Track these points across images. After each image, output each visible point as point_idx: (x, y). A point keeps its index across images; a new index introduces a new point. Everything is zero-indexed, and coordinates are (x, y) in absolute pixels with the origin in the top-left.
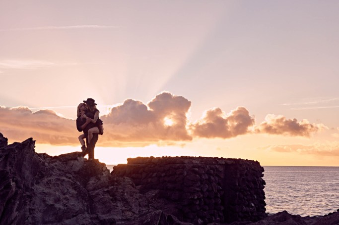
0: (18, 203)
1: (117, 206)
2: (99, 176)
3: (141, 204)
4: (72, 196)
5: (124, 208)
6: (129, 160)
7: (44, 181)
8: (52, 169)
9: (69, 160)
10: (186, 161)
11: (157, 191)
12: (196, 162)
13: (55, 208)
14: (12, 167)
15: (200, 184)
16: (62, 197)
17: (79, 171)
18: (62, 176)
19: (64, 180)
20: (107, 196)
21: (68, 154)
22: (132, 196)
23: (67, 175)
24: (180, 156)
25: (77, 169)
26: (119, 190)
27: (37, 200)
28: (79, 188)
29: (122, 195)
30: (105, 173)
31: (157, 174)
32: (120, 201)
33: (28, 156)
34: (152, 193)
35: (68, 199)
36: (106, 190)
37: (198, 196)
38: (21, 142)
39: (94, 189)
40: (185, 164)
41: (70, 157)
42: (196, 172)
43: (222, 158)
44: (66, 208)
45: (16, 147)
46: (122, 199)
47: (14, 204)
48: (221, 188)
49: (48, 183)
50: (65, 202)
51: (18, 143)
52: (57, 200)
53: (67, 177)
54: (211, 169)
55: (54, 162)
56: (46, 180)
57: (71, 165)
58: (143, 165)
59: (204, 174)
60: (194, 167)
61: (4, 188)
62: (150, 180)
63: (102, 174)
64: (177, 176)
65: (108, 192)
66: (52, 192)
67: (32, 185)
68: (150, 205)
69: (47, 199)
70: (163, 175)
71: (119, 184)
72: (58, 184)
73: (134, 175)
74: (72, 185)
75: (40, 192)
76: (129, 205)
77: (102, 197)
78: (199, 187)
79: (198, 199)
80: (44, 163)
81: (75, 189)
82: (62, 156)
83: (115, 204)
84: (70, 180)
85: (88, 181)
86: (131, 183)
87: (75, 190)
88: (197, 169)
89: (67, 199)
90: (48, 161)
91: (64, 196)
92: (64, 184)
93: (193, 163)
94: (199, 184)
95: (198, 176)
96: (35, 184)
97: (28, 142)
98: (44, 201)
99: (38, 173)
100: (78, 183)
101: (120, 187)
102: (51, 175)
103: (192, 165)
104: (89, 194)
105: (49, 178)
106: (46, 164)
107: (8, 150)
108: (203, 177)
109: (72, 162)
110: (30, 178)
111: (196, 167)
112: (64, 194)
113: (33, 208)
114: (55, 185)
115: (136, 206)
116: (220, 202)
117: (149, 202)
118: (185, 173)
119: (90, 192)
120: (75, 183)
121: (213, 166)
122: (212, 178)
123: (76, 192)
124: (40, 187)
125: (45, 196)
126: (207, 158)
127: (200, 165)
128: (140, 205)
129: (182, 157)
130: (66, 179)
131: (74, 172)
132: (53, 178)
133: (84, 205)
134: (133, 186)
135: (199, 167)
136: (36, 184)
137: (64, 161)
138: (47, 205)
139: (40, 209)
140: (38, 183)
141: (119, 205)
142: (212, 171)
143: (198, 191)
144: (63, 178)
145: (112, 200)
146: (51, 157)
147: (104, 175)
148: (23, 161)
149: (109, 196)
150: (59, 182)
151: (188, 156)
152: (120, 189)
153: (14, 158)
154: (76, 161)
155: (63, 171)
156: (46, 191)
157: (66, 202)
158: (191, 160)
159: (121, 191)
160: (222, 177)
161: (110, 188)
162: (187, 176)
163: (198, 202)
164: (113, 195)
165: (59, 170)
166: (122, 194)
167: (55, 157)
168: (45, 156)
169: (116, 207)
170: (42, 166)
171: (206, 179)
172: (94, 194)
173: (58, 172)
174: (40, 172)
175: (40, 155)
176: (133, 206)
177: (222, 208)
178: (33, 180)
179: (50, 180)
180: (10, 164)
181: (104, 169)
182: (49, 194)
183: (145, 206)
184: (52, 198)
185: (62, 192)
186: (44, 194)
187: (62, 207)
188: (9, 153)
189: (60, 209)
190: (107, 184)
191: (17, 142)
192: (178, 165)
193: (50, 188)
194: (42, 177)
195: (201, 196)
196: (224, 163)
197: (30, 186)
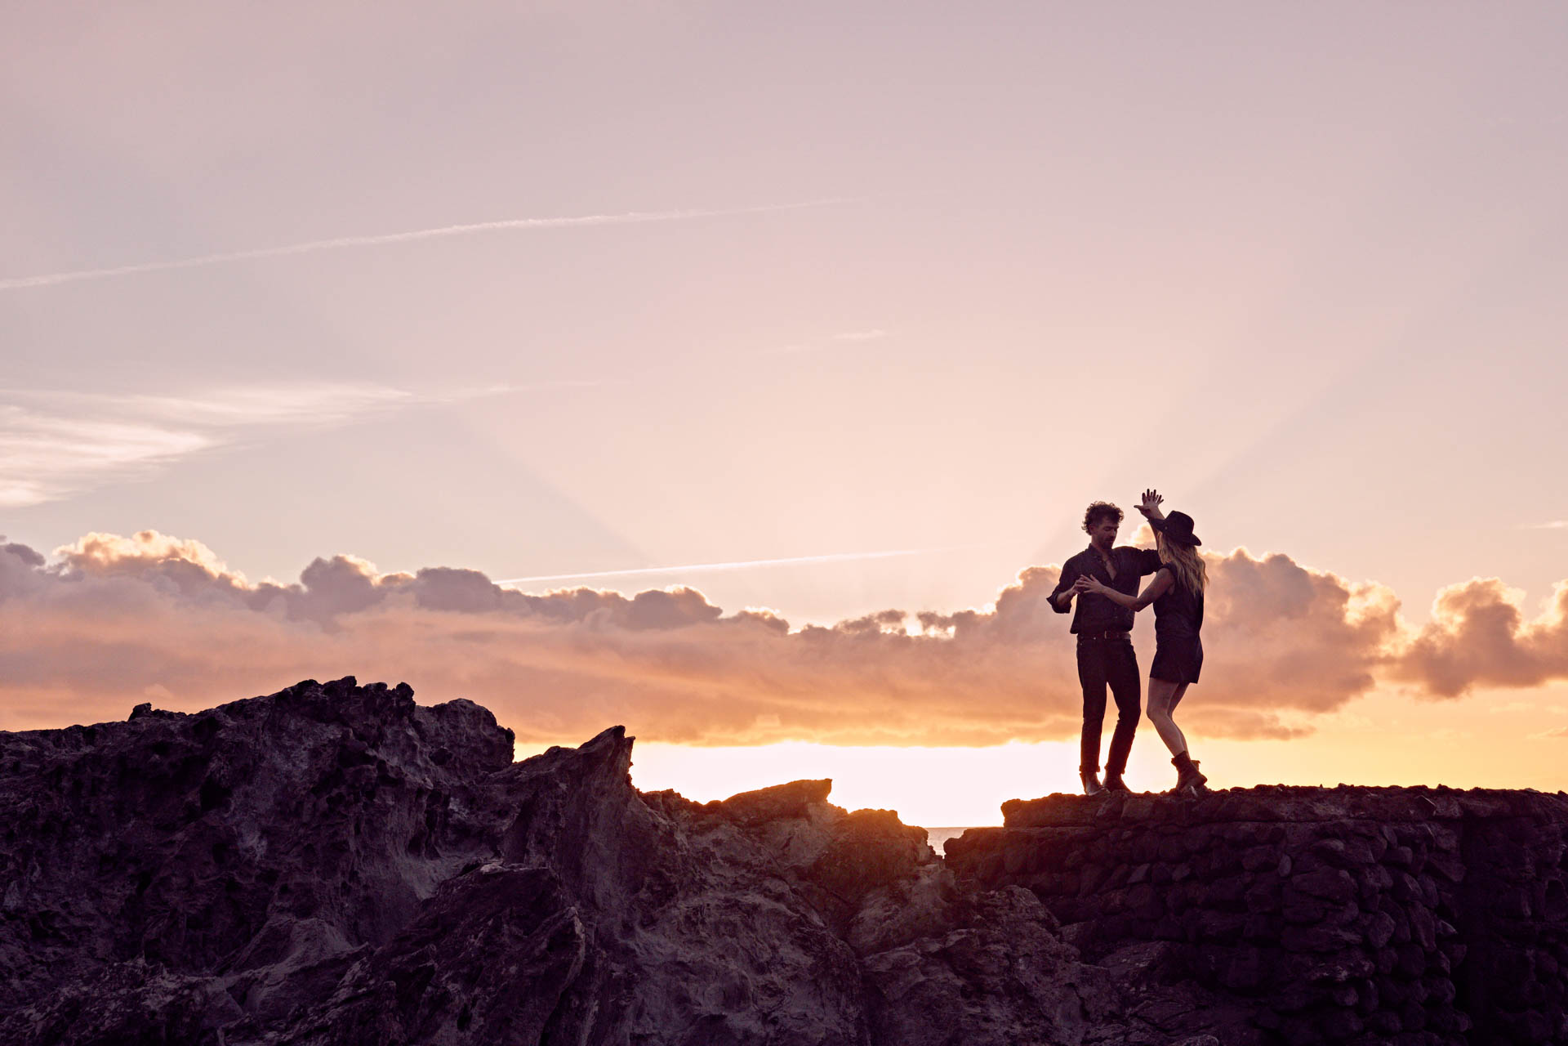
0: (596, 1009)
1: (987, 1019)
2: (904, 884)
3: (1090, 1007)
4: (794, 978)
5: (1018, 1028)
6: (1010, 808)
7: (675, 912)
8: (705, 858)
9: (772, 818)
10: (1285, 809)
11: (1156, 948)
12: (1332, 810)
13: (728, 1032)
14: (549, 855)
15: (1356, 912)
16: (754, 980)
17: (817, 865)
18: (746, 887)
19: (755, 907)
20: (943, 975)
21: (766, 791)
22: (1049, 972)
23: (768, 883)
24: (1249, 785)
25: (807, 859)
26: (993, 947)
27: (653, 996)
28: (822, 941)
29: (1009, 969)
30: (929, 873)
31: (1148, 873)
32: (999, 996)
33: (604, 803)
34: (1133, 959)
35: (781, 992)
36: (935, 947)
37: (1349, 968)
38: (576, 746)
39: (885, 945)
40: (1280, 819)
41: (778, 806)
42: (1335, 860)
43: (1443, 790)
44: (771, 1030)
45: (561, 769)
46: (1006, 986)
47: (581, 1013)
48: (1452, 929)
49: (693, 920)
50: (767, 1002)
51: (566, 750)
52: (736, 997)
53: (766, 892)
54: (1404, 840)
55: (710, 828)
56: (682, 907)
57: (781, 838)
58: (1080, 831)
59: (1370, 865)
60: (1323, 834)
61: (550, 948)
62: (1117, 898)
63: (917, 878)
64: (1248, 880)
65: (944, 956)
66: (711, 960)
67: (628, 930)
68: (1129, 1011)
69: (692, 993)
70: (1179, 873)
71: (993, 919)
72: (735, 926)
73: (1041, 879)
74: (790, 926)
75: (661, 960)
76: (1041, 1016)
77: (922, 978)
78: (1351, 926)
79: (1350, 980)
80: (671, 833)
81: (804, 943)
82: (742, 801)
83: (978, 1010)
84: (782, 907)
85: (855, 909)
86: (1041, 914)
87: (806, 949)
88: (1339, 845)
89: (773, 991)
90: (684, 826)
91: (761, 979)
92: (758, 925)
93: (1317, 819)
94: (1352, 911)
95: (1345, 874)
96: (638, 929)
97: (609, 746)
98: (682, 1000)
99: (647, 880)
100: (816, 919)
101: (996, 932)
102: (701, 886)
103: (1312, 825)
104: (862, 965)
105: (695, 901)
106: (680, 837)
107: (531, 780)
108: (1371, 881)
109: (787, 827)
110: (615, 902)
111: (1336, 836)
112: (761, 969)
113: (638, 1031)
114: (722, 928)
115: (1067, 1017)
116: (1450, 997)
117: (1126, 1001)
118: (1286, 865)
119: (868, 960)
120: (804, 921)
121: (1410, 829)
122: (1413, 885)
123: (808, 961)
124: (662, 940)
125: (686, 980)
126: (1378, 789)
127: (1349, 822)
128: (1085, 1015)
129: (1260, 788)
130: (767, 904)
131: (797, 869)
132: (711, 899)
133: (845, 1017)
134: (1051, 929)
135: (1345, 834)
136: (643, 926)
137: (751, 824)
138: (694, 1019)
139: (666, 1033)
140: (649, 923)
141: (995, 1012)
142: (1407, 851)
143: (1349, 945)
144: (753, 898)
145: (963, 992)
146: (696, 806)
147: (925, 881)
148: (587, 826)
149: (951, 975)
150: (735, 918)
151: (1290, 782)
152: (997, 942)
153: (555, 816)
154: (803, 824)
155: (748, 866)
156: (689, 955)
157: (772, 1003)
158: (1306, 801)
159: (1001, 949)
160: (1455, 878)
161: (954, 938)
162: (1297, 879)
163: (1351, 999)
164: (970, 971)
165: (733, 862)
166: (1006, 963)
167: (714, 806)
168: (668, 801)
169: (984, 1025)
170: (662, 849)
171: (1382, 890)
172: (883, 967)
173: (730, 874)
174: (659, 875)
175: (651, 798)
176: (1058, 1020)
177: (1465, 1024)
178: (630, 911)
179: (697, 910)
180: (540, 842)
181: (923, 855)
182: (702, 971)
183: (1110, 1018)
184: (713, 987)
185: (752, 962)
186: (681, 968)
187: (756, 1027)
188: (536, 795)
189: (747, 1035)
190: (939, 919)
191: (562, 746)
192: (1247, 827)
193: (702, 943)
194: (666, 894)
195: (1367, 966)
196: (1455, 810)
197: (617, 936)
